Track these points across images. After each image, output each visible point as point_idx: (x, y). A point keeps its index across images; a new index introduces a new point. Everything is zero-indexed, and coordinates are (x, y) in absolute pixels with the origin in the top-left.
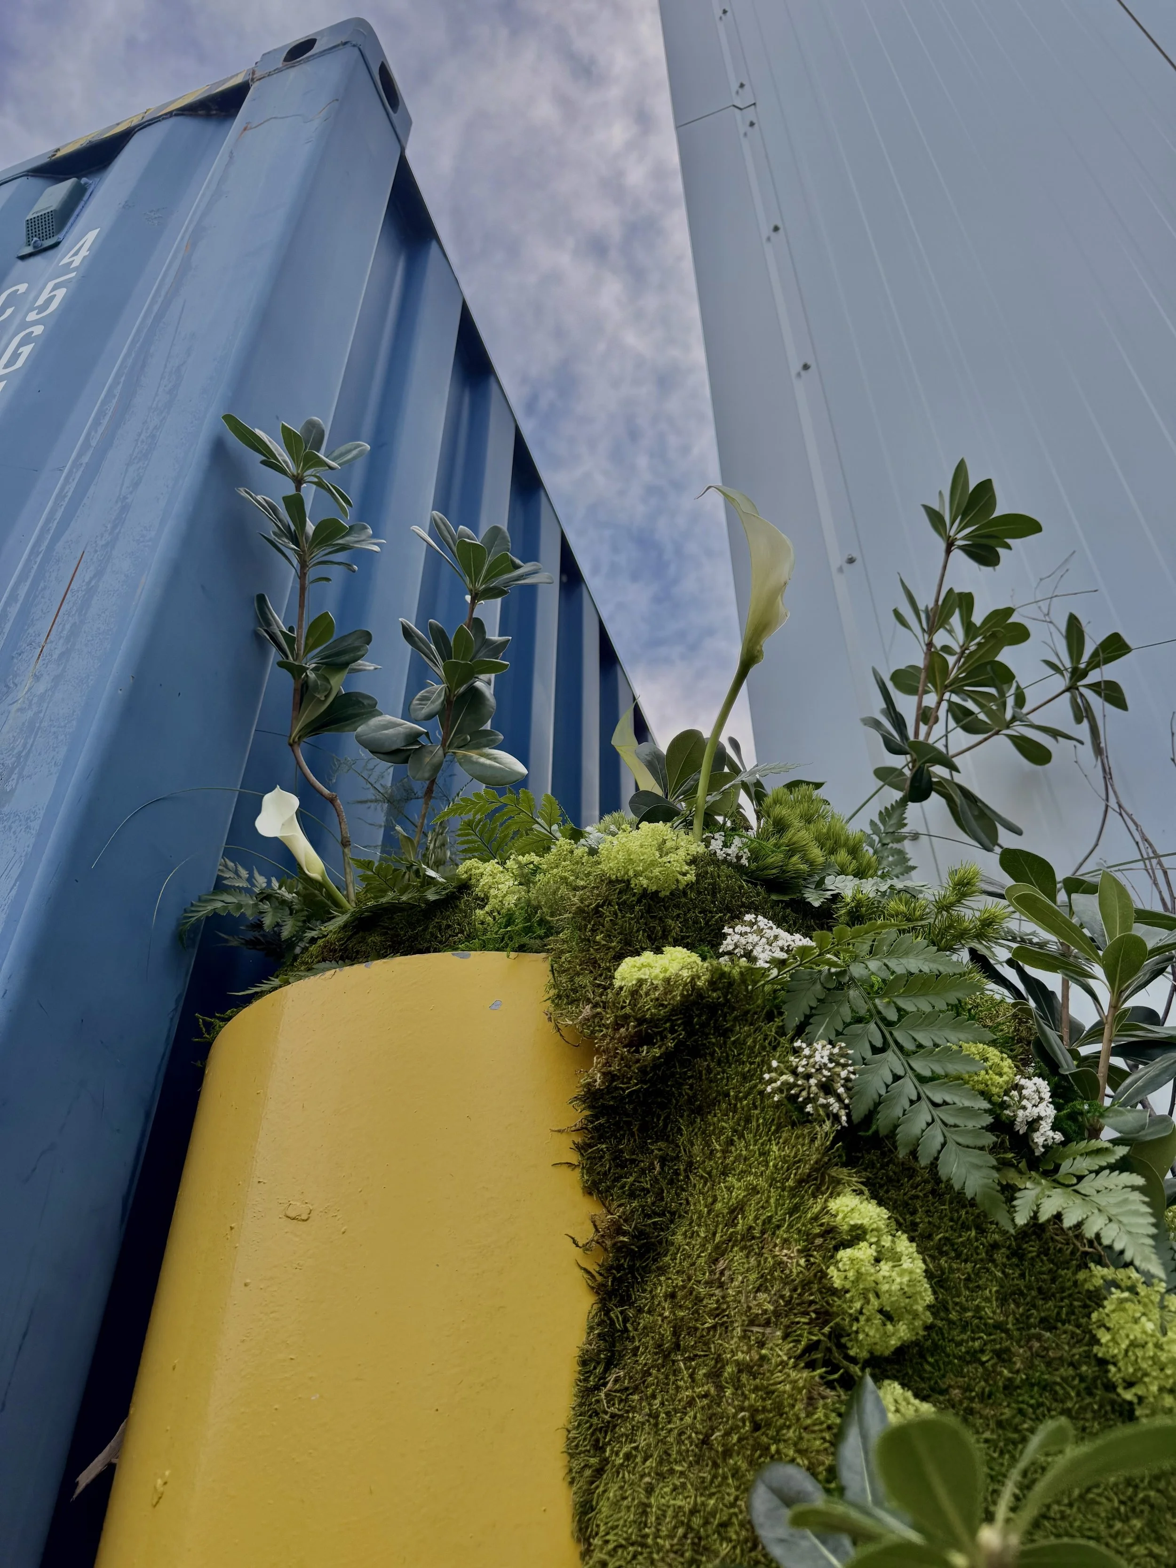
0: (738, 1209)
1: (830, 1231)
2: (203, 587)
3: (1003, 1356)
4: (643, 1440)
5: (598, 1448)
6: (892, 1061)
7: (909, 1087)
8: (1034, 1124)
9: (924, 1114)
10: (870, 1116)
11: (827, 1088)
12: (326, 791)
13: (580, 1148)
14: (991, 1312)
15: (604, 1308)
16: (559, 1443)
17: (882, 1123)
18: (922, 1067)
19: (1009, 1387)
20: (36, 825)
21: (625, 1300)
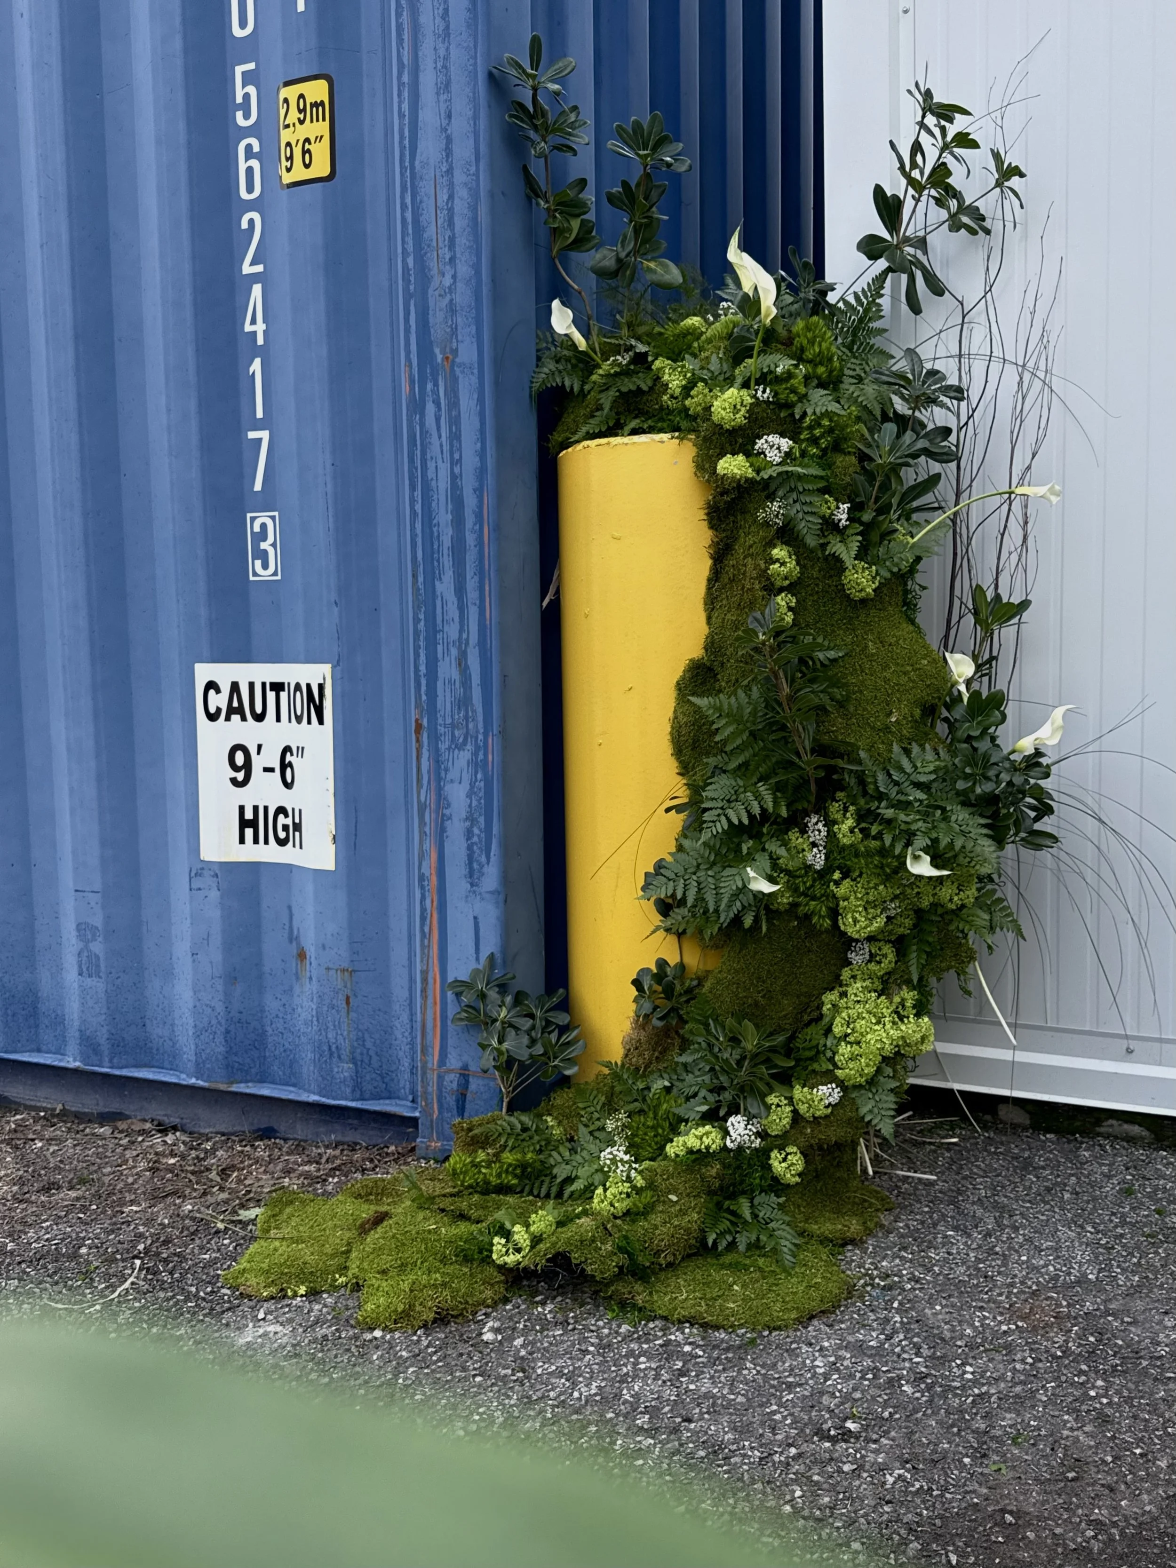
0: (751, 546)
1: (771, 559)
2: (503, 193)
3: (817, 585)
4: (724, 602)
5: (713, 603)
6: (798, 506)
7: (800, 515)
8: (840, 520)
9: (803, 524)
10: (789, 523)
11: (777, 516)
12: (576, 287)
13: (708, 514)
14: (815, 574)
15: (715, 564)
16: (702, 601)
17: (791, 526)
18: (806, 509)
19: (817, 592)
20: (476, 371)
21: (721, 562)
